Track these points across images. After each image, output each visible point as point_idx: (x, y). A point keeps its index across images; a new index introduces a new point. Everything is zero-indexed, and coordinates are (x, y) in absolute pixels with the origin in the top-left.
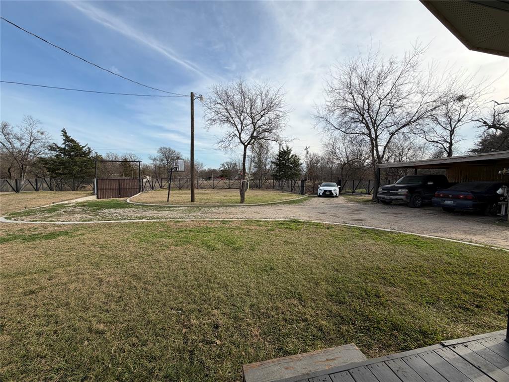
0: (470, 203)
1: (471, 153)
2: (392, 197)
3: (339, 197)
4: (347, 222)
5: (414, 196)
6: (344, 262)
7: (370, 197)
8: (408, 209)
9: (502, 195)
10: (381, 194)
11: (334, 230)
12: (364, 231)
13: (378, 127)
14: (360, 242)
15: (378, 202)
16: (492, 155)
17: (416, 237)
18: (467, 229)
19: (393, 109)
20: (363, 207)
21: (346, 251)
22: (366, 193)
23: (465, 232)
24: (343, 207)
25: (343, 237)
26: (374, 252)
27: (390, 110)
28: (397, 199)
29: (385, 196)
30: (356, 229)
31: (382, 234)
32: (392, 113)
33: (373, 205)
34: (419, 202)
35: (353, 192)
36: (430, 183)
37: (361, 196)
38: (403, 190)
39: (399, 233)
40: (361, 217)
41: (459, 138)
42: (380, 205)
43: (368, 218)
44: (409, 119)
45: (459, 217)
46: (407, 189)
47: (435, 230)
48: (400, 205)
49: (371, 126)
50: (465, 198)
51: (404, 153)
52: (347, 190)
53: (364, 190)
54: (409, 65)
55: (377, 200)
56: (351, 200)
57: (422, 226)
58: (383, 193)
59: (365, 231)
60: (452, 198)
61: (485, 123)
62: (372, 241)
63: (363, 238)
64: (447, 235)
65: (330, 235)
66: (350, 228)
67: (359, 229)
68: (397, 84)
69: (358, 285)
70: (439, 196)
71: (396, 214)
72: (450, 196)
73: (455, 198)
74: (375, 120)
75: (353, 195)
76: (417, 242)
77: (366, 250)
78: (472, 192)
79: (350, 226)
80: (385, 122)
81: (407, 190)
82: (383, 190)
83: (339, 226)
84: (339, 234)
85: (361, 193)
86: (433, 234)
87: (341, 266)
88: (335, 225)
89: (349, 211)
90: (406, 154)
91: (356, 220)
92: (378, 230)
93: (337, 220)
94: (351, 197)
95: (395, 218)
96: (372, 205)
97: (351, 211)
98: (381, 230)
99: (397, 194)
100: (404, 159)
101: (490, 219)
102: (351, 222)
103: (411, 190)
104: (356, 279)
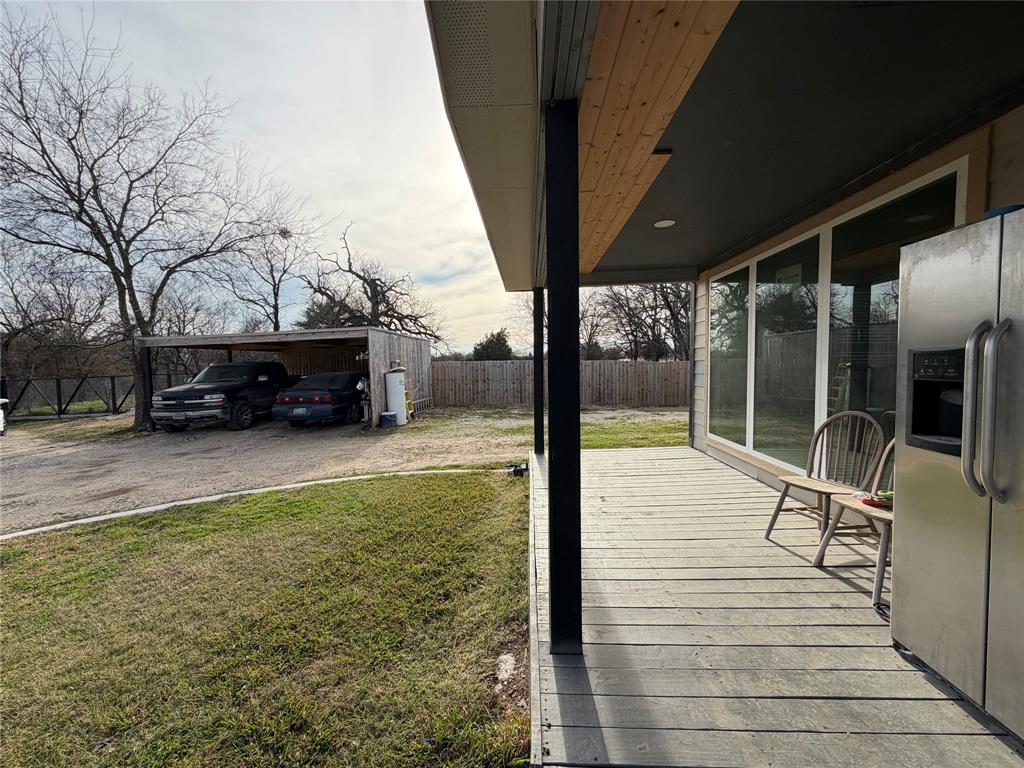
0: (328, 407)
1: (296, 328)
2: (190, 413)
3: (8, 433)
4: (77, 509)
5: (237, 407)
6: (128, 675)
7: (128, 420)
8: (230, 435)
9: (362, 391)
10: (159, 410)
11: (30, 560)
12: (150, 522)
13: (129, 243)
14: (153, 566)
15: (155, 430)
16: (346, 331)
17: (280, 496)
18: (338, 453)
19: (163, 213)
20: (112, 450)
21: (115, 623)
22: (107, 411)
23: (339, 459)
24: (39, 463)
25: (82, 571)
26: (212, 578)
27: (156, 212)
28: (202, 417)
29: (174, 414)
30: (122, 525)
31: (205, 515)
32: (162, 220)
33: (142, 441)
34: (247, 417)
35: (61, 412)
36: (262, 379)
37: (93, 419)
38: (214, 396)
39: (242, 496)
40: (118, 480)
41: (287, 301)
42: (160, 438)
43: (142, 480)
44: (205, 246)
45: (316, 434)
46: (222, 392)
47: (299, 468)
48: (209, 429)
49: (109, 238)
50: (322, 402)
51: (188, 317)
52: (34, 409)
53: (99, 404)
54: (194, 128)
55: (148, 425)
56: (61, 438)
57: (274, 466)
58: (167, 408)
59: (152, 523)
60: (304, 402)
61: (309, 283)
62: (189, 548)
63: (158, 547)
64: (321, 473)
65: (15, 588)
66: (95, 529)
67: (132, 521)
68: (170, 156)
69: (223, 734)
70: (283, 402)
71: (208, 451)
72: (301, 399)
73: (309, 402)
74: (120, 225)
75: (61, 421)
76: (288, 507)
77: (185, 583)
78: (330, 390)
79: (97, 523)
80: (147, 235)
81: (223, 396)
82: (164, 399)
83: (48, 538)
84: (59, 569)
85: (91, 411)
86: (299, 478)
87: (125, 698)
88: (29, 540)
89: (67, 474)
90: (193, 319)
91: (106, 496)
92: (188, 507)
93: (29, 516)
94: (59, 428)
95: (212, 461)
96: (137, 441)
97: (75, 472)
98: (198, 505)
99: (201, 407)
100: (189, 328)
101: (354, 428)
102: (90, 508)
103: (231, 394)
104: (204, 716)
